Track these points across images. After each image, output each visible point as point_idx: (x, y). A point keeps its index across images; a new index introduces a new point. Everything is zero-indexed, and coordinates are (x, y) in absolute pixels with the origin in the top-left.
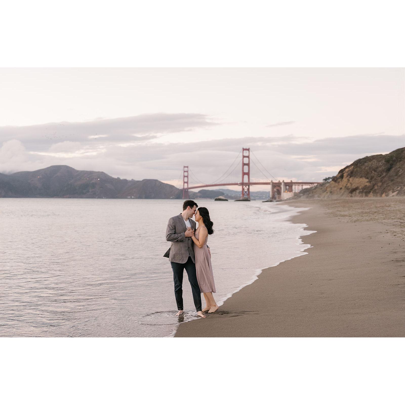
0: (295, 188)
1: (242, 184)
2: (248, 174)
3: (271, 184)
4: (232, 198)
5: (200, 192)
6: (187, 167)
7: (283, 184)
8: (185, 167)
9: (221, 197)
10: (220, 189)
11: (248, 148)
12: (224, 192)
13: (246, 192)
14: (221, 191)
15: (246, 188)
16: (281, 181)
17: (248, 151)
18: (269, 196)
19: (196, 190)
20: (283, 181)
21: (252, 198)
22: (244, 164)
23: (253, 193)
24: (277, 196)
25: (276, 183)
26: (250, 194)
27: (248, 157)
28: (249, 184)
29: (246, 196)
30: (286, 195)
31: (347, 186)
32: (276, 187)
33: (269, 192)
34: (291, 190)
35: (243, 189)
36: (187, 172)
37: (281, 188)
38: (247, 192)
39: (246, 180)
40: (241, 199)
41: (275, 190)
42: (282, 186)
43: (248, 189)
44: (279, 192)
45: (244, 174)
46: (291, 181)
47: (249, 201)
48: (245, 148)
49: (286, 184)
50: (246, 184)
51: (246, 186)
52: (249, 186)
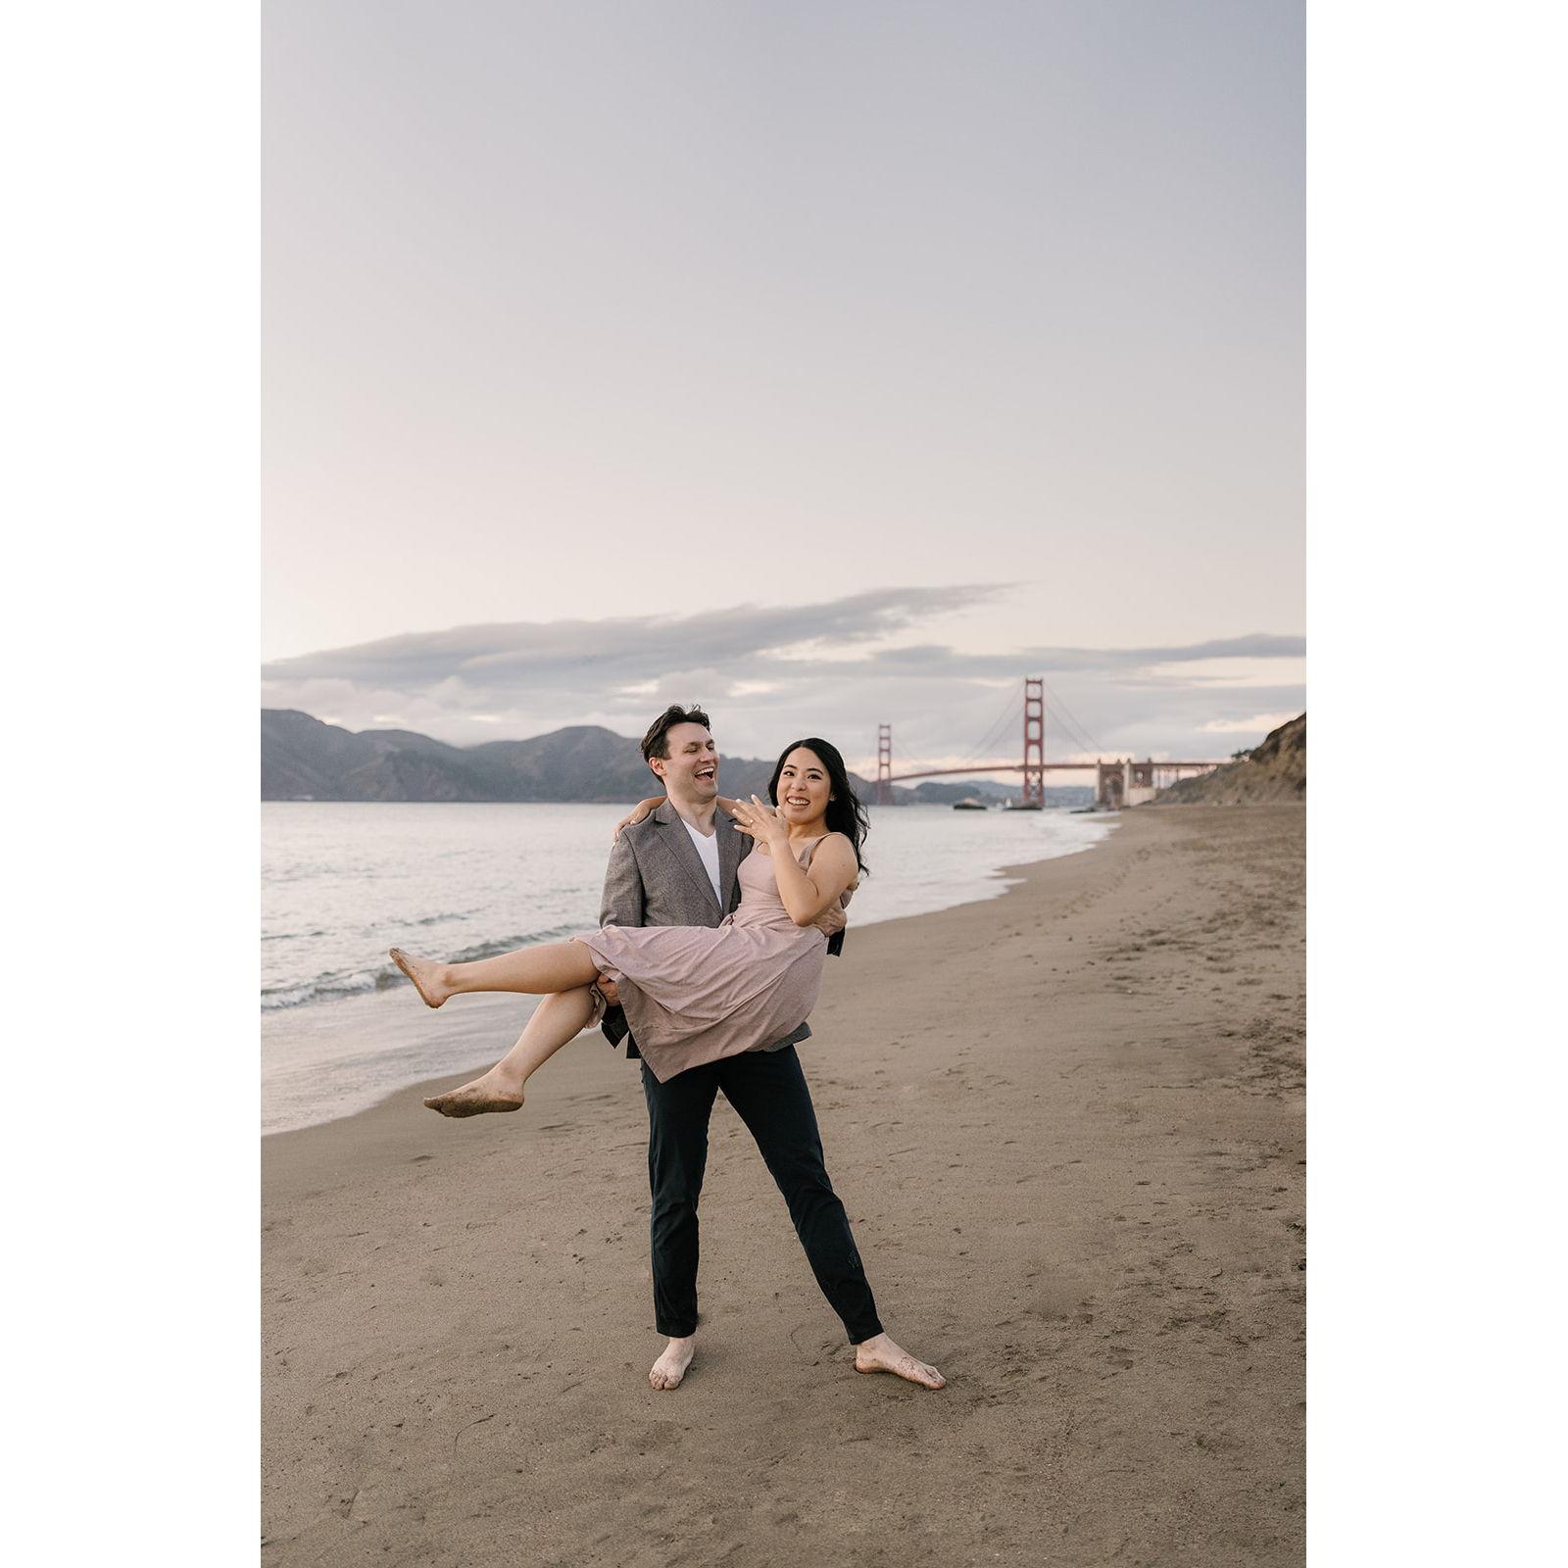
0: (1159, 777)
1: (1025, 768)
2: (1039, 743)
3: (1099, 766)
5: (920, 788)
6: (888, 727)
7: (1127, 767)
8: (881, 727)
9: (969, 801)
10: (970, 782)
11: (1037, 679)
12: (980, 789)
13: (1034, 788)
14: (972, 785)
15: (1034, 778)
16: (1124, 761)
17: (1037, 687)
18: (1093, 798)
19: (912, 784)
20: (1129, 760)
21: (1048, 802)
22: (1029, 719)
23: (1052, 789)
24: (1112, 797)
25: (1109, 766)
26: (1046, 793)
27: (1040, 700)
28: (1041, 768)
29: (1034, 798)
30: (1134, 795)
31: (1290, 771)
32: (1111, 774)
33: (1093, 789)
34: (1147, 782)
35: (1027, 781)
36: (888, 738)
37: (1122, 777)
38: (1038, 788)
39: (1034, 761)
40: (1023, 803)
41: (1108, 781)
42: (1126, 773)
43: (1040, 781)
44: (1118, 788)
45: (1029, 742)
46: (1149, 760)
47: (1040, 809)
48: (1030, 679)
49: (1136, 768)
50: (1034, 769)
51: (1034, 773)
52: (1041, 774)
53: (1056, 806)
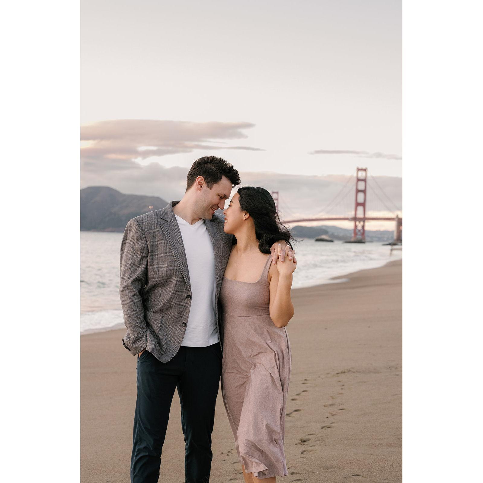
1: (355, 219)
2: (363, 205)
3: (397, 219)
4: (339, 238)
5: (294, 228)
6: (277, 193)
8: (273, 192)
9: (324, 237)
10: (323, 226)
11: (364, 167)
12: (329, 230)
13: (359, 231)
14: (324, 228)
15: (360, 225)
17: (364, 173)
18: (392, 237)
19: (290, 226)
21: (367, 239)
22: (358, 191)
23: (369, 232)
26: (366, 234)
27: (365, 180)
28: (364, 219)
29: (359, 237)
33: (393, 232)
35: (356, 226)
38: (362, 231)
39: (360, 214)
40: (353, 240)
43: (363, 227)
45: (358, 204)
47: (364, 243)
48: (360, 167)
50: (360, 220)
51: (360, 222)
52: (364, 222)
53: (371, 242)
